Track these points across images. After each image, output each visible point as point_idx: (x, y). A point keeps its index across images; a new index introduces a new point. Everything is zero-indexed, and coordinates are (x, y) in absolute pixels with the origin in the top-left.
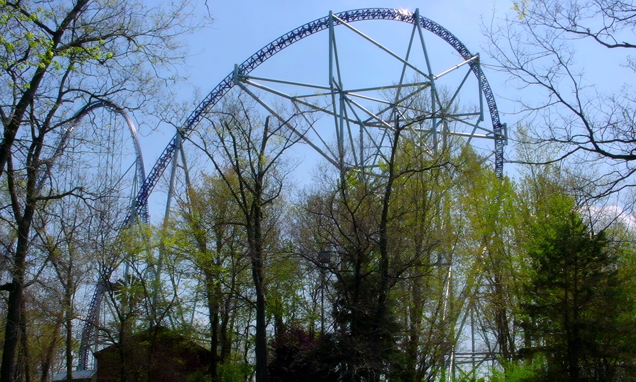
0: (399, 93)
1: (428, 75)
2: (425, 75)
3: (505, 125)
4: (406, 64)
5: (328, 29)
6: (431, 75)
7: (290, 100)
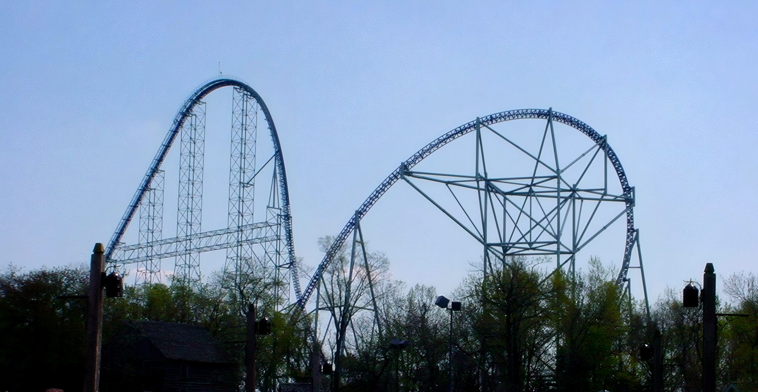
0: (532, 181)
1: (556, 170)
2: (553, 170)
3: (633, 188)
4: (538, 161)
5: (476, 131)
6: (558, 170)
7: (445, 184)
